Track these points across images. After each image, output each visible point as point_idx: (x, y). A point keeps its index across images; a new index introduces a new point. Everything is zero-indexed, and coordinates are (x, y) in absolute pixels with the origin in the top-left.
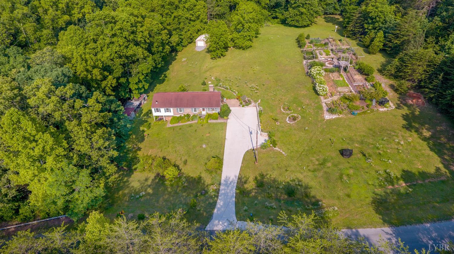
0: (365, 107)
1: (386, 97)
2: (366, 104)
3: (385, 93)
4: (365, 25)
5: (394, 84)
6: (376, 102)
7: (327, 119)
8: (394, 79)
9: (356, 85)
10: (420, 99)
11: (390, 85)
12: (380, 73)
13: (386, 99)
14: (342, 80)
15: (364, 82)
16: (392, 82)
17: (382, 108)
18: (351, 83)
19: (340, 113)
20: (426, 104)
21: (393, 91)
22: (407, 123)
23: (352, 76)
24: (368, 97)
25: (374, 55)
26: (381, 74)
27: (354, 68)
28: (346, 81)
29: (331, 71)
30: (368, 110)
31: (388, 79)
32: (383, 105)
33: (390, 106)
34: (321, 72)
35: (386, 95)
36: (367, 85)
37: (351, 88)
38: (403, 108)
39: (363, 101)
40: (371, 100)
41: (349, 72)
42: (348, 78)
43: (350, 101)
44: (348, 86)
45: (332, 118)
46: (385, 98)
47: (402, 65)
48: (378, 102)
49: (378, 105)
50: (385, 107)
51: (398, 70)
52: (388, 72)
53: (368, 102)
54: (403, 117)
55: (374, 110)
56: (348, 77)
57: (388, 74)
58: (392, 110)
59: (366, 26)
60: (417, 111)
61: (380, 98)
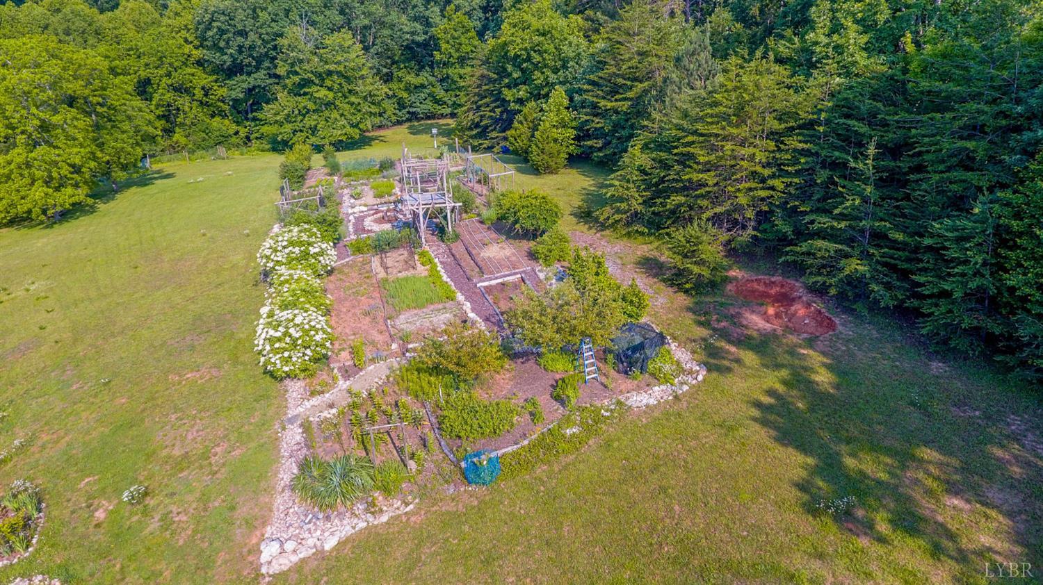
0: (544, 401)
1: (643, 320)
2: (548, 380)
3: (633, 300)
4: (505, 91)
5: (656, 253)
6: (602, 355)
7: (275, 568)
8: (650, 234)
9: (489, 289)
10: (793, 300)
11: (639, 263)
12: (586, 223)
13: (646, 328)
14: (426, 273)
15: (527, 266)
16: (646, 248)
17: (638, 389)
18: (465, 281)
19: (386, 490)
20: (837, 321)
21: (662, 286)
22: (810, 461)
23: (470, 254)
24: (549, 333)
25: (554, 176)
26: (590, 228)
27: (482, 222)
28: (445, 278)
29: (382, 246)
30: (567, 421)
31: (625, 239)
32: (643, 369)
33: (680, 369)
34: (312, 250)
35: (640, 306)
36: (542, 276)
37: (467, 306)
38: (738, 361)
39: (531, 363)
40: (572, 352)
41: (457, 236)
42: (455, 266)
43: (448, 379)
44: (451, 298)
45: (320, 554)
46: (641, 327)
47: (665, 166)
48: (610, 357)
49: (613, 373)
50: (657, 377)
51: (657, 189)
52: (618, 211)
53: (561, 366)
54: (764, 423)
55: (597, 411)
56: (455, 259)
57: (617, 217)
58: (697, 389)
59: (508, 94)
60: (817, 367)
61: (613, 333)
